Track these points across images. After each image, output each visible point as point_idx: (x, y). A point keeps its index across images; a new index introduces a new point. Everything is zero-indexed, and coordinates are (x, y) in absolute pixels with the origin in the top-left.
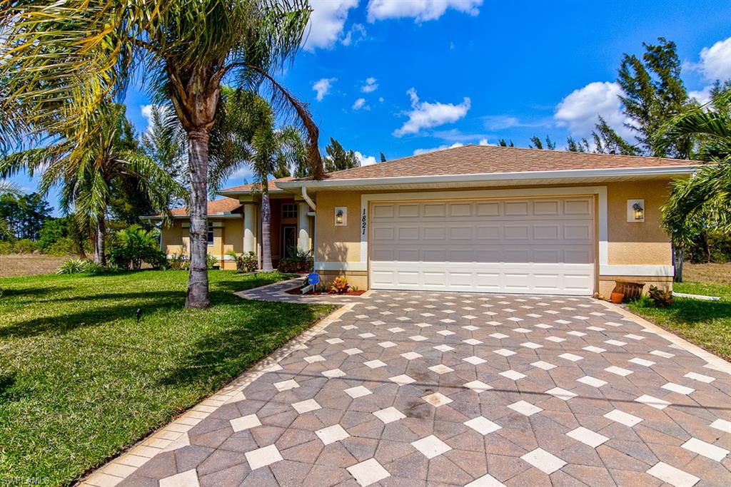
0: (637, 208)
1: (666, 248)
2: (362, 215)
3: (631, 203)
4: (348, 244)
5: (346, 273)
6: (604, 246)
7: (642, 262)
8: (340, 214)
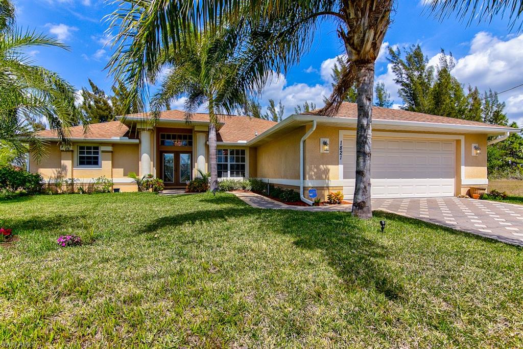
0: (476, 148)
1: (484, 170)
2: (340, 145)
3: (473, 145)
4: (330, 167)
5: (330, 188)
6: (463, 168)
7: (477, 177)
8: (325, 144)
